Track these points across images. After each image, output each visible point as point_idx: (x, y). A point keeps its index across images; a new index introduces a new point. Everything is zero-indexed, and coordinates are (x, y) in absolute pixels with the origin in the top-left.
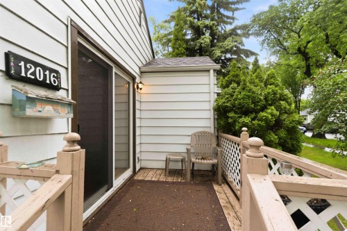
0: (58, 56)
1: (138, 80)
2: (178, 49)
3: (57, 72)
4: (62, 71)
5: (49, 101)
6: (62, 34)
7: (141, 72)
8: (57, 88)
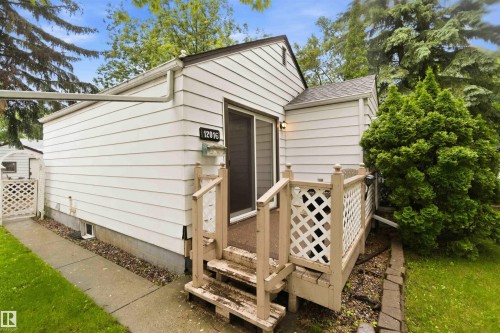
0: (218, 122)
1: (281, 120)
2: (354, 59)
3: (217, 131)
4: (220, 130)
5: (215, 148)
6: (220, 109)
7: (286, 111)
8: (218, 140)
